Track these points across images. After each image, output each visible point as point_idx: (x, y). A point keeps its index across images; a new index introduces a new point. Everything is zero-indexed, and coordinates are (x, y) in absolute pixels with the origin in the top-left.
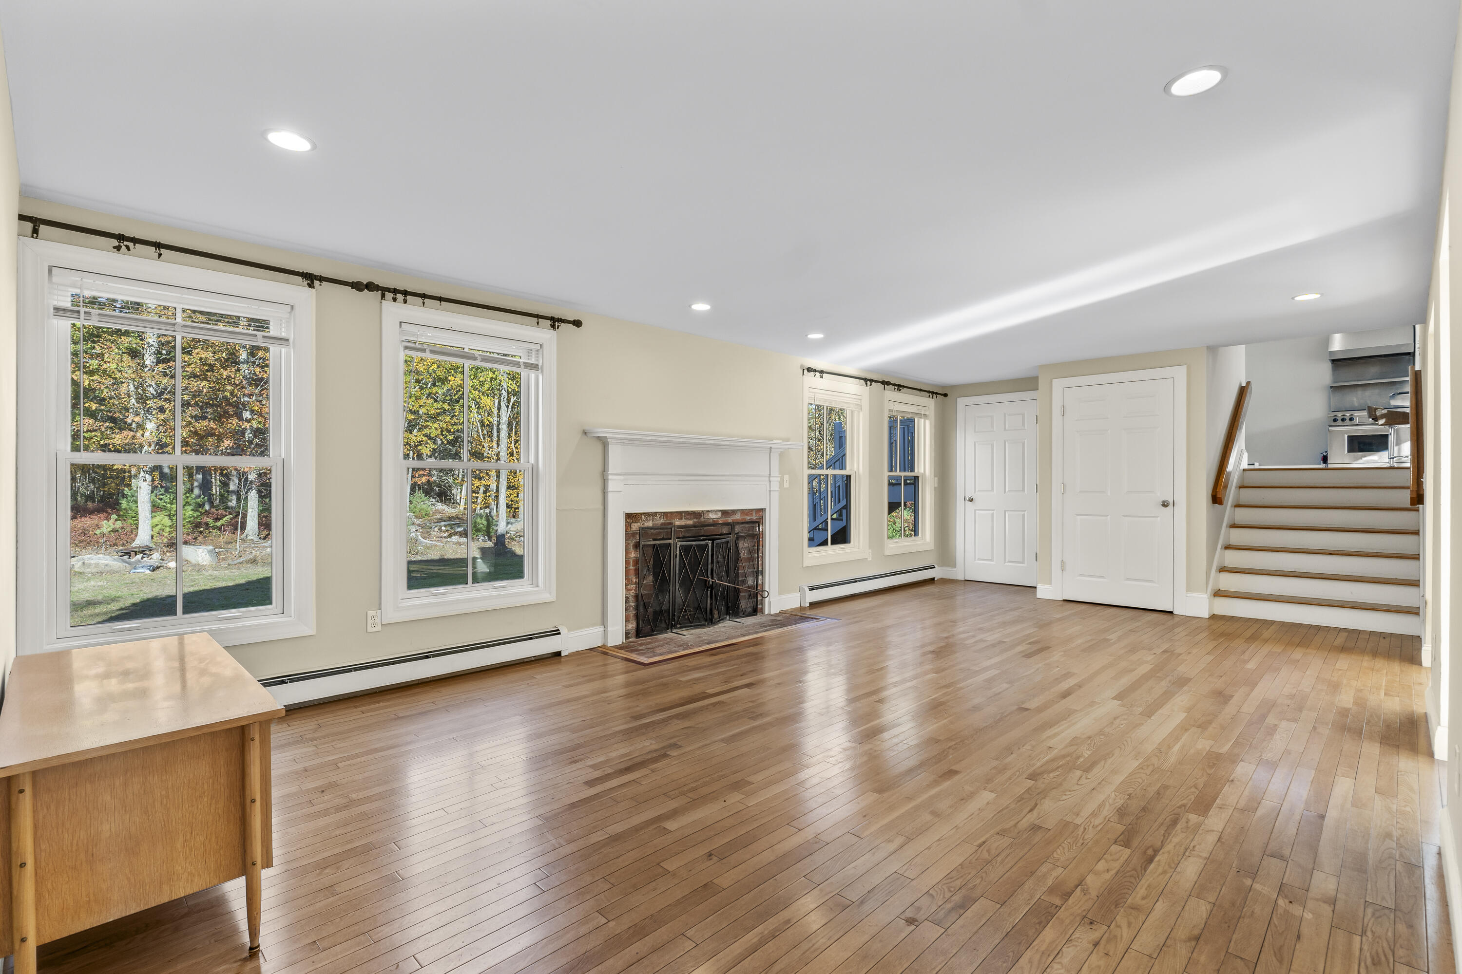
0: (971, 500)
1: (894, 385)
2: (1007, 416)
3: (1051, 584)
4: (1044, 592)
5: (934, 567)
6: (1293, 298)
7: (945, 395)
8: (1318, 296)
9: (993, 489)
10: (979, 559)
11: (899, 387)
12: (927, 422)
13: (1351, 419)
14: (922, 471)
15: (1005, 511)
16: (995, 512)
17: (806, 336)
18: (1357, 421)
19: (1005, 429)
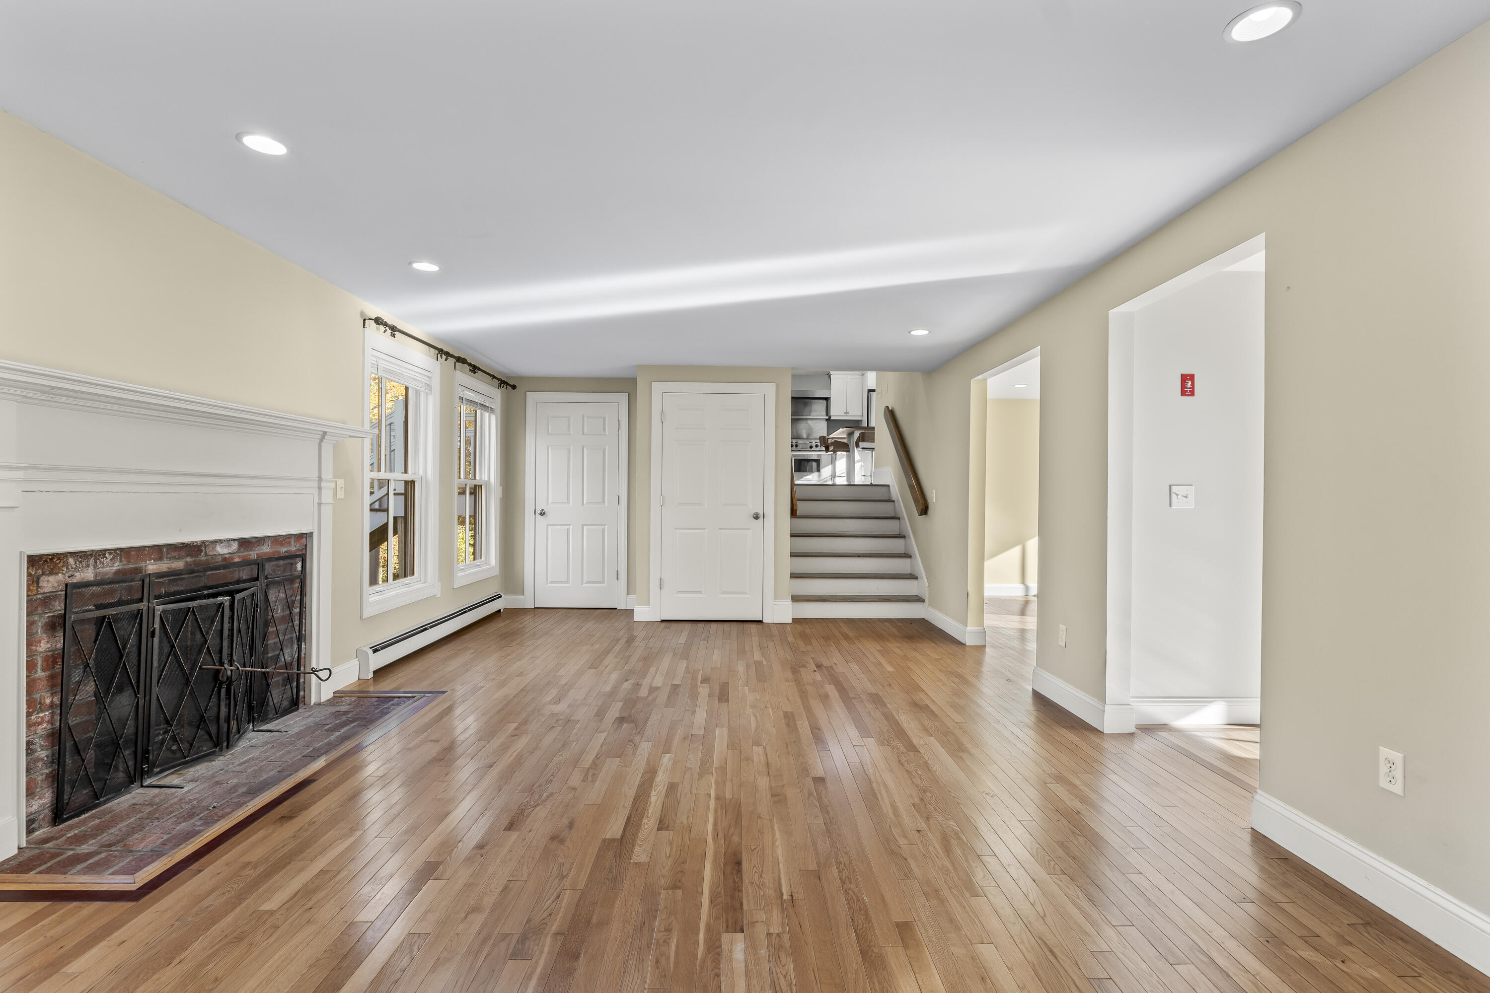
0: (542, 514)
1: (470, 364)
2: (585, 418)
3: (649, 605)
4: (642, 614)
5: (501, 597)
6: (909, 332)
7: (514, 387)
8: (926, 332)
9: (568, 502)
10: (552, 582)
11: (474, 369)
12: (493, 417)
13: (797, 446)
14: (486, 479)
15: (583, 526)
16: (571, 526)
17: (410, 263)
18: (800, 447)
19: (583, 433)
